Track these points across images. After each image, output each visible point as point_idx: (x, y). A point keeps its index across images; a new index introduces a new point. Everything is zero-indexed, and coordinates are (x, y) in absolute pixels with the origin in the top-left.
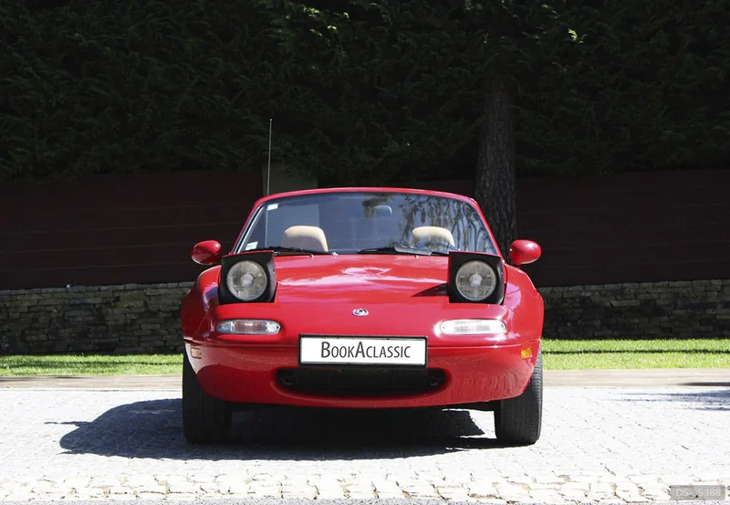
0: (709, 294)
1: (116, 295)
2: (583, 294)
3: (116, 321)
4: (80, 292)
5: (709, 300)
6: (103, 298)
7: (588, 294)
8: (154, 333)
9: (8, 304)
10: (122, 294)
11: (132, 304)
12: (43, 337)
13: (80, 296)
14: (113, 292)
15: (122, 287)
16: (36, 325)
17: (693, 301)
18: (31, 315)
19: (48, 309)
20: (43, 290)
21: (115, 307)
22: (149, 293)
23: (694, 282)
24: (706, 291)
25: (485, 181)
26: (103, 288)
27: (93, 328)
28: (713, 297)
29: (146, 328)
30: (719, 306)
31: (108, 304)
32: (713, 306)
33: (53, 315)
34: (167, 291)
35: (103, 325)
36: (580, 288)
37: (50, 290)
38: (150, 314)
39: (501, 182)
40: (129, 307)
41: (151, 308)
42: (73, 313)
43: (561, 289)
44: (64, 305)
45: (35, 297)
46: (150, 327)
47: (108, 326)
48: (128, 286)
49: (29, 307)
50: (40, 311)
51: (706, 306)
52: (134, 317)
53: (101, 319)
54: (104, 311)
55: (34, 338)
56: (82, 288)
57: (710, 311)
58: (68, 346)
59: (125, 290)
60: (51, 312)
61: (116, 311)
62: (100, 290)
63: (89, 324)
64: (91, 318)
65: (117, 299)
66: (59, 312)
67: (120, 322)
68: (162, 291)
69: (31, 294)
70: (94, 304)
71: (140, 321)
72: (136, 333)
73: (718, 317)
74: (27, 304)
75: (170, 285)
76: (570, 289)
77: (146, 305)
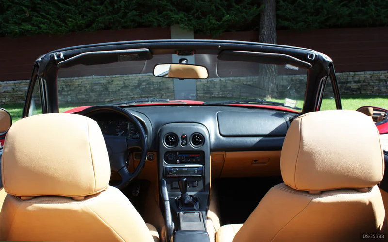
0: (349, 78)
1: (112, 79)
2: (300, 78)
3: (112, 89)
4: (98, 78)
5: (349, 80)
6: (107, 81)
7: (302, 78)
8: (128, 95)
9: (70, 84)
10: (114, 79)
11: (118, 83)
12: (84, 96)
13: (98, 80)
14: (111, 78)
15: (114, 76)
16: (81, 92)
17: (342, 81)
18: (79, 88)
19: (85, 85)
20: (83, 78)
21: (111, 84)
22: (125, 78)
23: (344, 73)
24: (348, 77)
25: (264, 32)
26: (107, 76)
27: (104, 93)
28: (350, 79)
29: (125, 92)
30: (352, 83)
31: (109, 83)
32: (350, 82)
33: (88, 88)
34: (132, 77)
35: (107, 91)
36: (299, 75)
37: (86, 77)
38: (125, 87)
39: (271, 32)
40: (118, 84)
41: (126, 84)
42: (95, 87)
43: (291, 76)
44: (91, 83)
45: (80, 81)
46: (126, 92)
47: (109, 92)
48: (117, 76)
49: (78, 85)
50: (82, 86)
51: (347, 82)
52: (119, 88)
53: (106, 89)
54: (108, 86)
55: (80, 97)
56: (99, 77)
57: (349, 85)
58: (94, 100)
59: (116, 77)
60: (86, 87)
61: (112, 86)
62: (105, 77)
63: (102, 91)
64: (102, 89)
65: (113, 81)
66: (90, 86)
67: (114, 90)
68: (130, 78)
69: (79, 79)
70: (104, 83)
71: (121, 90)
72: (121, 95)
73: (352, 87)
74: (77, 83)
75: (134, 75)
76: (295, 76)
77: (124, 83)
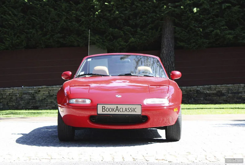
0: (240, 89)
1: (39, 89)
2: (197, 89)
3: (39, 98)
4: (27, 89)
5: (240, 91)
6: (35, 91)
7: (199, 89)
8: (52, 102)
9: (2, 93)
10: (41, 89)
11: (44, 93)
12: (14, 104)
13: (27, 90)
14: (38, 89)
15: (41, 87)
16: (12, 100)
17: (234, 91)
18: (10, 97)
19: (16, 94)
20: (14, 88)
21: (38, 94)
22: (50, 89)
23: (235, 85)
24: (239, 88)
25: (164, 51)
26: (35, 87)
27: (31, 101)
28: (241, 90)
29: (49, 100)
30: (243, 93)
31: (36, 93)
32: (241, 93)
33: (18, 97)
34: (56, 88)
35: (34, 100)
36: (196, 87)
37: (16, 88)
38: (51, 96)
39: (169, 51)
40: (43, 94)
41: (51, 94)
42: (24, 96)
43: (190, 87)
44: (21, 93)
45: (11, 90)
46: (50, 100)
47: (36, 100)
48: (43, 87)
49: (9, 94)
50: (13, 95)
51: (239, 93)
52: (45, 97)
53: (34, 98)
54: (35, 95)
55: (11, 104)
56: (28, 87)
57: (240, 95)
58: (23, 107)
59: (42, 88)
60: (17, 95)
61: (39, 95)
62: (33, 88)
63: (30, 99)
64: (30, 98)
65: (39, 91)
66: (19, 95)
67: (40, 99)
68: (54, 88)
69: (10, 89)
70: (32, 93)
71: (47, 98)
72: (46, 102)
73: (243, 97)
74: (9, 93)
75: (57, 86)
76: (193, 87)
77: (49, 93)
